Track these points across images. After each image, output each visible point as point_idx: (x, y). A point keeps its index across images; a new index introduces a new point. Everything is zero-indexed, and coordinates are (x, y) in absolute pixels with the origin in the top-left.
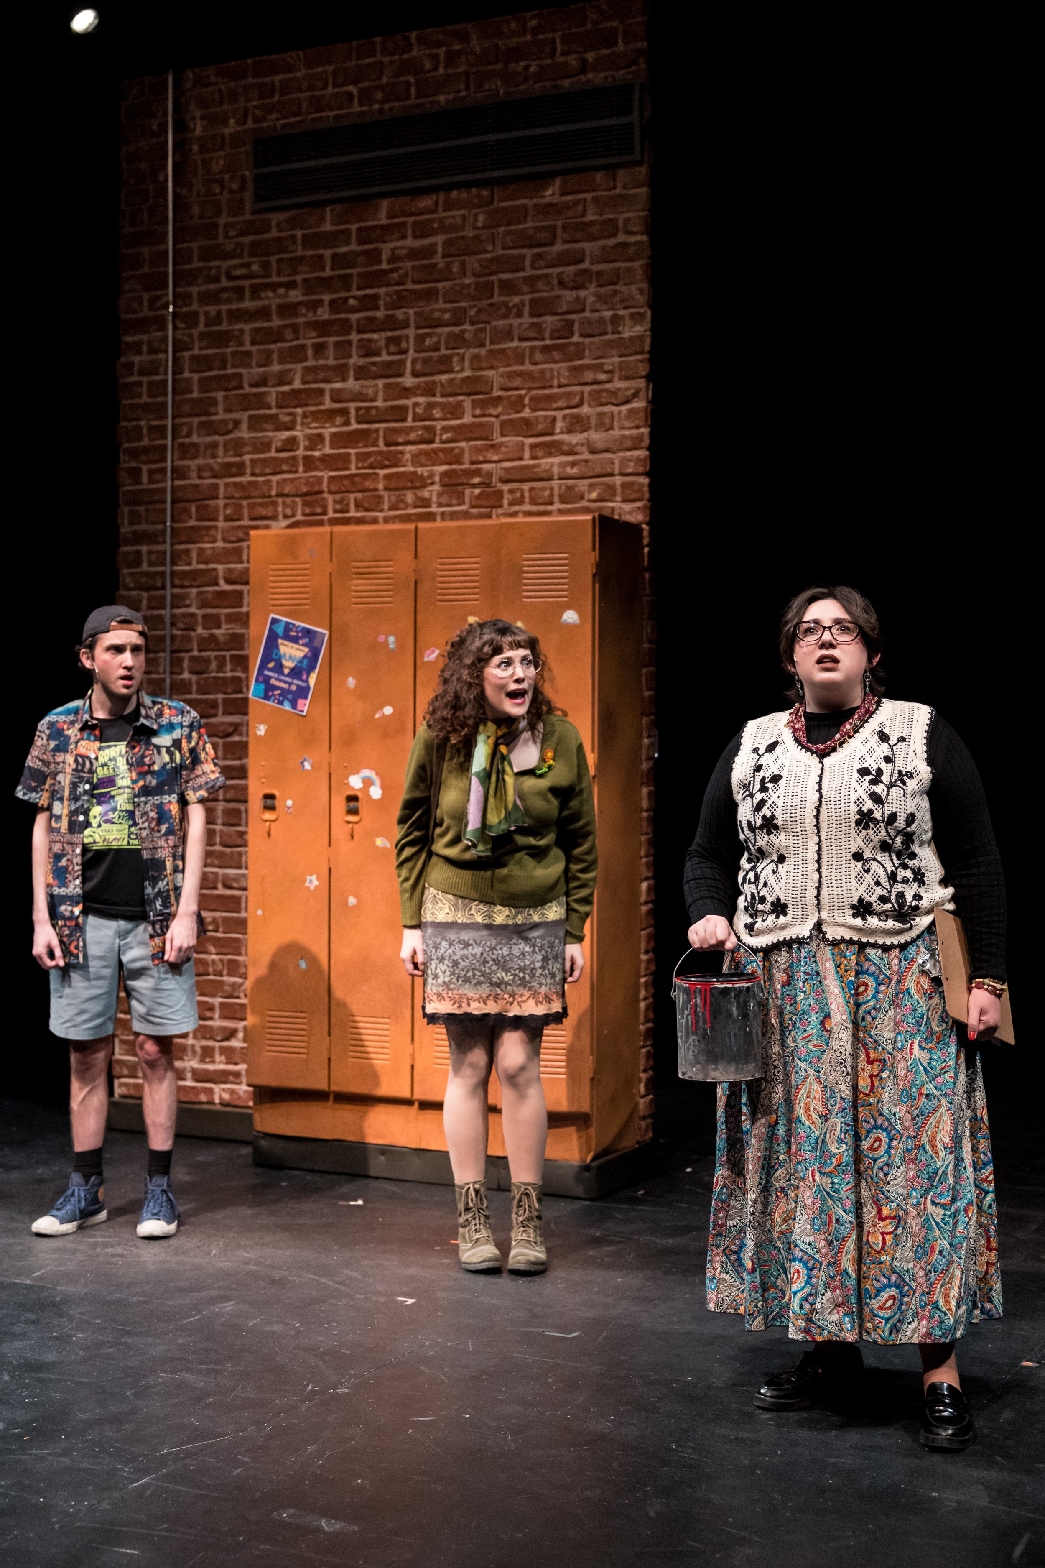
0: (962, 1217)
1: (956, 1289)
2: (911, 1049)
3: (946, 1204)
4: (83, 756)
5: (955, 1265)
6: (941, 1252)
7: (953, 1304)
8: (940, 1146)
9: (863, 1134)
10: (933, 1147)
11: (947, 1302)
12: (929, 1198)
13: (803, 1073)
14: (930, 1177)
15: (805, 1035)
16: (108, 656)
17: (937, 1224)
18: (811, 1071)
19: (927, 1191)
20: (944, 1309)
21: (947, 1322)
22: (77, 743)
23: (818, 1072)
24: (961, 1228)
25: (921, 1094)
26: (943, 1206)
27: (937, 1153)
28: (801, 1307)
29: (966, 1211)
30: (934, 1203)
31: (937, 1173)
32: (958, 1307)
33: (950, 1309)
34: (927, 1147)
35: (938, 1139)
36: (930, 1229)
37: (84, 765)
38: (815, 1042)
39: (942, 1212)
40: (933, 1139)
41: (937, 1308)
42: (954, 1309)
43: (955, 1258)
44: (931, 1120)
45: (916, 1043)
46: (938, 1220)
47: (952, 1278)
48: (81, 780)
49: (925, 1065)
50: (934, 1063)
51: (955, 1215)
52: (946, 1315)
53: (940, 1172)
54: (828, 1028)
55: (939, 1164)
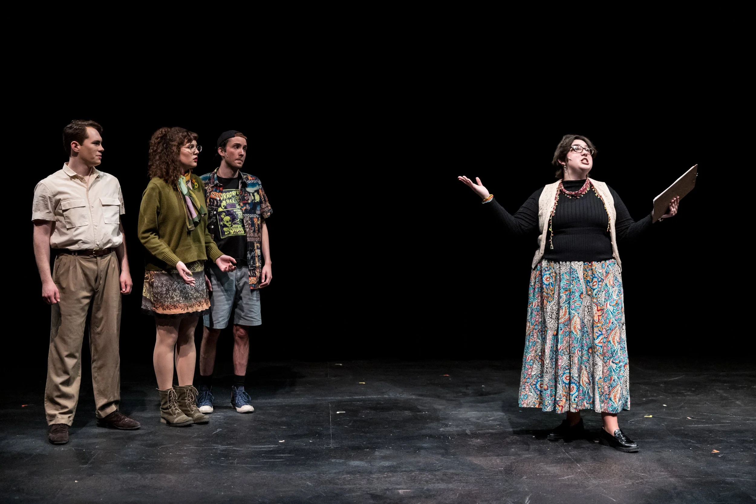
0: (622, 368)
1: (619, 394)
2: (606, 305)
3: (617, 363)
4: (213, 199)
5: (619, 385)
6: (614, 380)
7: (617, 400)
8: (616, 342)
9: (595, 337)
10: (614, 342)
11: (615, 399)
12: (611, 360)
13: (573, 314)
14: (612, 353)
15: (573, 300)
16: (232, 150)
17: (614, 370)
18: (576, 314)
19: (610, 358)
20: (613, 401)
21: (614, 406)
22: (210, 193)
23: (579, 314)
24: (622, 372)
25: (610, 322)
26: (616, 364)
27: (615, 344)
28: (575, 400)
29: (624, 366)
30: (613, 362)
31: (614, 351)
32: (619, 401)
33: (616, 401)
34: (611, 342)
35: (615, 339)
36: (611, 371)
37: (214, 202)
38: (577, 303)
39: (616, 366)
40: (613, 339)
41: (611, 400)
42: (617, 401)
43: (619, 383)
44: (613, 332)
45: (608, 303)
46: (614, 369)
47: (618, 390)
48: (212, 209)
49: (612, 311)
50: (615, 311)
51: (620, 367)
52: (614, 403)
53: (616, 351)
54: (582, 297)
55: (615, 348)
